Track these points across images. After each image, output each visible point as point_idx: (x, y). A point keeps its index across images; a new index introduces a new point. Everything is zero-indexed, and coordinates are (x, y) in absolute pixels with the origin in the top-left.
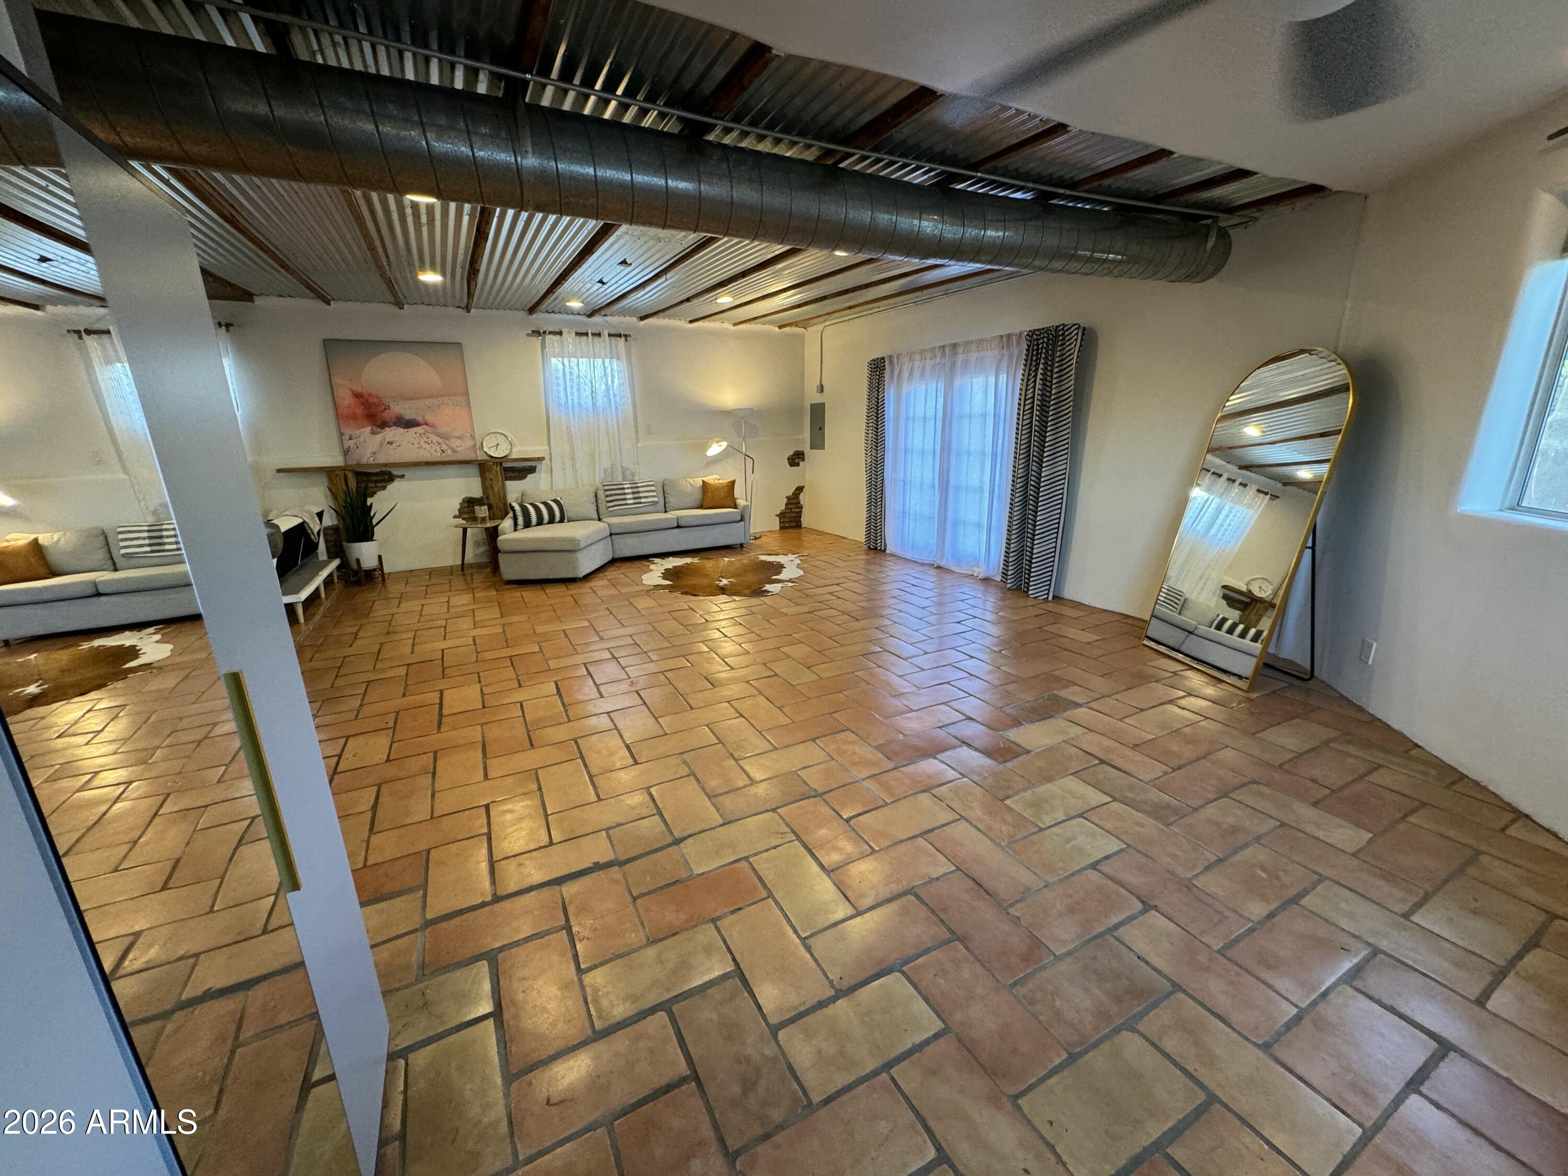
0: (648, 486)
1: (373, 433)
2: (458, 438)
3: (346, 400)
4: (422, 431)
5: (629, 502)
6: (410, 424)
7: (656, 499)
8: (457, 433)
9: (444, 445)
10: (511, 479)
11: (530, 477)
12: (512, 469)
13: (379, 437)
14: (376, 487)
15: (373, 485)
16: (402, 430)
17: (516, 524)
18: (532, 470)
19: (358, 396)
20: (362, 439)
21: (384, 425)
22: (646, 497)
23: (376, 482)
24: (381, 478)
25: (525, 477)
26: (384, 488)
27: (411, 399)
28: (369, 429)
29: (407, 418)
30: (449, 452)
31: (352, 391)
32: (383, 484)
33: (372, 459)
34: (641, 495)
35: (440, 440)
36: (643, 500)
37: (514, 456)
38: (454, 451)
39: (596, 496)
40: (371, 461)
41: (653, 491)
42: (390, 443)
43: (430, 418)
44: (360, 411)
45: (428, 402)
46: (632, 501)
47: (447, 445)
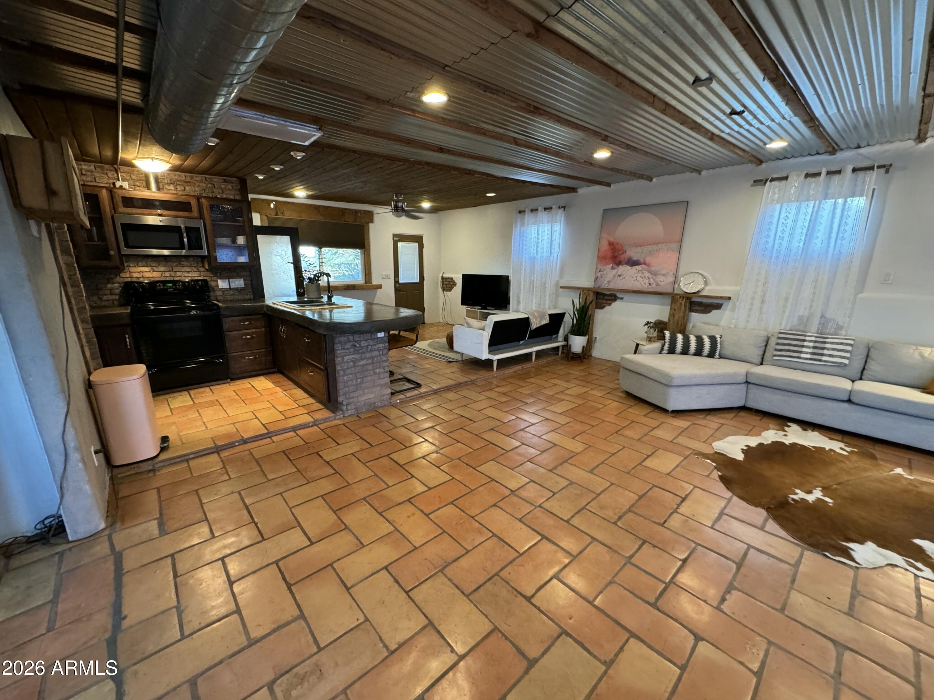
0: (842, 344)
1: (613, 268)
2: (663, 275)
3: (605, 246)
4: (641, 269)
5: (803, 355)
6: (633, 263)
7: (846, 361)
8: (664, 272)
9: (651, 280)
10: (697, 311)
11: (714, 312)
12: (700, 304)
13: (615, 271)
14: (606, 303)
15: (605, 302)
16: (629, 268)
17: (662, 349)
18: (718, 307)
19: (611, 244)
20: (605, 272)
21: (619, 263)
22: (830, 356)
23: (607, 300)
24: (610, 298)
25: (710, 312)
26: (610, 304)
27: (641, 246)
28: (611, 265)
29: (634, 259)
30: (654, 285)
31: (609, 241)
32: (610, 302)
33: (607, 285)
34: (825, 352)
35: (650, 276)
36: (824, 358)
37: (704, 293)
38: (657, 285)
39: (767, 342)
40: (606, 287)
41: (847, 351)
42: (619, 276)
43: (648, 260)
44: (609, 254)
45: (650, 247)
46: (808, 356)
47: (654, 280)
